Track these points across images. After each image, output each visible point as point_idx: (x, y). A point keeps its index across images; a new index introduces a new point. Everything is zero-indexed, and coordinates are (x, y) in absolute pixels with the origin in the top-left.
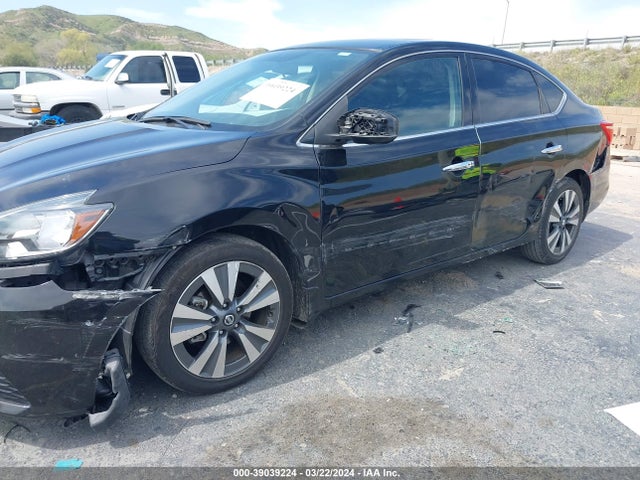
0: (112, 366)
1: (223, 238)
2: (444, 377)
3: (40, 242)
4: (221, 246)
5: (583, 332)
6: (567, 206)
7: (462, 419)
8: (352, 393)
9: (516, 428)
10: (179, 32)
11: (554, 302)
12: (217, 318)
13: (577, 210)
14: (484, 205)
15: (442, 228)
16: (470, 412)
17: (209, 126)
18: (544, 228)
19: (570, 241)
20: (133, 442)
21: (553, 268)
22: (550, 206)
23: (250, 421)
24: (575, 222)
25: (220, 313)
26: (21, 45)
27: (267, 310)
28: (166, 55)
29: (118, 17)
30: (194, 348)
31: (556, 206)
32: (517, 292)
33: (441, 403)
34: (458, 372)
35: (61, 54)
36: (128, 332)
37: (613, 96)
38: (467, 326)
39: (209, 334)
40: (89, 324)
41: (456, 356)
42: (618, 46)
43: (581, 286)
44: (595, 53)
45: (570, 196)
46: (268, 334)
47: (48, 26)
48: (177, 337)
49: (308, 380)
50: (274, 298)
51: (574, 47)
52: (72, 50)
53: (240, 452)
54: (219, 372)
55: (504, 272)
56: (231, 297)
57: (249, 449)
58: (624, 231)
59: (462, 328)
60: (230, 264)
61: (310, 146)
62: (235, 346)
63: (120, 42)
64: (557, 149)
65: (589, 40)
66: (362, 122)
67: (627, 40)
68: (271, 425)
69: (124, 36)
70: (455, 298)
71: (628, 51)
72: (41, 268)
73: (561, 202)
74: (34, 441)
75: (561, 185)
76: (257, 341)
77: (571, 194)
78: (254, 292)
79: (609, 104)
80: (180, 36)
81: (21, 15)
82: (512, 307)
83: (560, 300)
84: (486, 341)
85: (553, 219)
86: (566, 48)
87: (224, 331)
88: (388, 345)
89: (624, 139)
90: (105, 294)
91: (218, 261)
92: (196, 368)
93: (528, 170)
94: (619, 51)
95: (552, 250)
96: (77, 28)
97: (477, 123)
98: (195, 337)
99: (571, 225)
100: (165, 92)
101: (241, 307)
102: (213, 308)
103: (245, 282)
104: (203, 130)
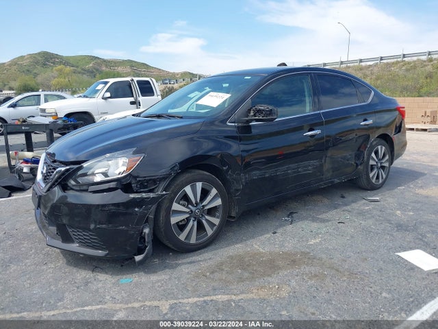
0: (146, 231)
1: (193, 171)
2: (311, 243)
3: (109, 174)
4: (193, 174)
5: (389, 222)
6: (380, 155)
7: (320, 259)
8: (261, 250)
9: (348, 262)
10: (131, 63)
11: (374, 208)
12: (191, 211)
13: (387, 157)
14: (329, 154)
15: (305, 167)
16: (324, 256)
17: (182, 118)
18: (367, 168)
19: (384, 176)
20: (155, 272)
21: (375, 192)
22: (369, 155)
23: (211, 262)
24: (386, 165)
25: (193, 209)
26: (27, 78)
27: (215, 208)
28: (132, 80)
29: (91, 56)
30: (181, 227)
31: (373, 155)
32: (353, 204)
33: (309, 253)
34: (318, 241)
35: (54, 82)
36: (152, 216)
37: (423, 91)
38: (323, 221)
39: (188, 220)
40: (136, 209)
41: (318, 234)
42: (424, 58)
43: (390, 200)
44: (409, 63)
45: (382, 149)
46: (216, 221)
47: (45, 65)
48: (174, 220)
49: (238, 246)
50: (219, 202)
51: (396, 60)
52: (62, 80)
53: (208, 274)
54: (193, 240)
55: (345, 195)
56: (198, 200)
57: (212, 273)
58: (422, 171)
59: (321, 222)
60: (197, 184)
61: (233, 124)
62: (201, 227)
63: (92, 72)
64: (370, 122)
65: (404, 55)
66: (259, 111)
67: (430, 53)
68: (222, 264)
69: (95, 69)
70: (317, 208)
71: (431, 60)
72: (112, 185)
73: (376, 153)
74: (106, 273)
75: (375, 143)
76: (211, 225)
77: (381, 148)
78: (209, 198)
79: (421, 96)
80: (132, 66)
81: (27, 58)
82: (349, 211)
83: (377, 207)
84: (333, 227)
85: (372, 162)
86: (389, 61)
87: (195, 218)
88: (280, 231)
89: (429, 118)
90: (144, 195)
91: (192, 182)
92: (182, 237)
93: (353, 135)
94: (425, 61)
95: (374, 181)
96: (64, 64)
97: (321, 110)
98: (181, 221)
99: (385, 167)
100: (132, 103)
101: (203, 206)
102: (190, 206)
103: (205, 193)
104: (179, 120)
